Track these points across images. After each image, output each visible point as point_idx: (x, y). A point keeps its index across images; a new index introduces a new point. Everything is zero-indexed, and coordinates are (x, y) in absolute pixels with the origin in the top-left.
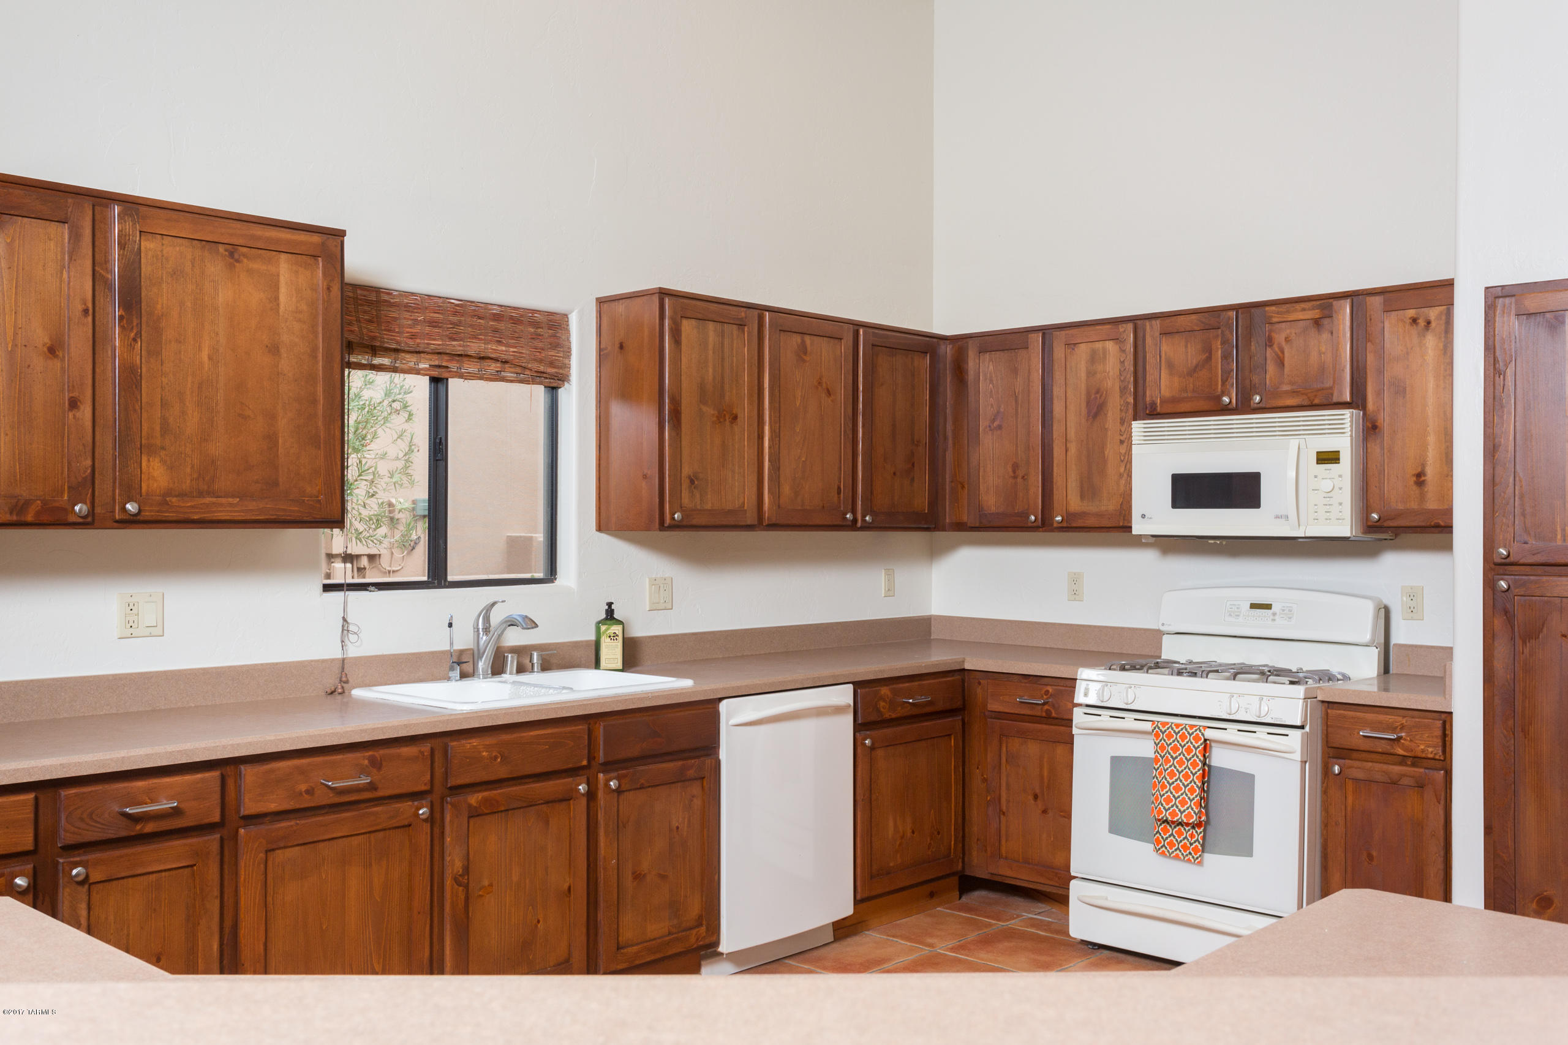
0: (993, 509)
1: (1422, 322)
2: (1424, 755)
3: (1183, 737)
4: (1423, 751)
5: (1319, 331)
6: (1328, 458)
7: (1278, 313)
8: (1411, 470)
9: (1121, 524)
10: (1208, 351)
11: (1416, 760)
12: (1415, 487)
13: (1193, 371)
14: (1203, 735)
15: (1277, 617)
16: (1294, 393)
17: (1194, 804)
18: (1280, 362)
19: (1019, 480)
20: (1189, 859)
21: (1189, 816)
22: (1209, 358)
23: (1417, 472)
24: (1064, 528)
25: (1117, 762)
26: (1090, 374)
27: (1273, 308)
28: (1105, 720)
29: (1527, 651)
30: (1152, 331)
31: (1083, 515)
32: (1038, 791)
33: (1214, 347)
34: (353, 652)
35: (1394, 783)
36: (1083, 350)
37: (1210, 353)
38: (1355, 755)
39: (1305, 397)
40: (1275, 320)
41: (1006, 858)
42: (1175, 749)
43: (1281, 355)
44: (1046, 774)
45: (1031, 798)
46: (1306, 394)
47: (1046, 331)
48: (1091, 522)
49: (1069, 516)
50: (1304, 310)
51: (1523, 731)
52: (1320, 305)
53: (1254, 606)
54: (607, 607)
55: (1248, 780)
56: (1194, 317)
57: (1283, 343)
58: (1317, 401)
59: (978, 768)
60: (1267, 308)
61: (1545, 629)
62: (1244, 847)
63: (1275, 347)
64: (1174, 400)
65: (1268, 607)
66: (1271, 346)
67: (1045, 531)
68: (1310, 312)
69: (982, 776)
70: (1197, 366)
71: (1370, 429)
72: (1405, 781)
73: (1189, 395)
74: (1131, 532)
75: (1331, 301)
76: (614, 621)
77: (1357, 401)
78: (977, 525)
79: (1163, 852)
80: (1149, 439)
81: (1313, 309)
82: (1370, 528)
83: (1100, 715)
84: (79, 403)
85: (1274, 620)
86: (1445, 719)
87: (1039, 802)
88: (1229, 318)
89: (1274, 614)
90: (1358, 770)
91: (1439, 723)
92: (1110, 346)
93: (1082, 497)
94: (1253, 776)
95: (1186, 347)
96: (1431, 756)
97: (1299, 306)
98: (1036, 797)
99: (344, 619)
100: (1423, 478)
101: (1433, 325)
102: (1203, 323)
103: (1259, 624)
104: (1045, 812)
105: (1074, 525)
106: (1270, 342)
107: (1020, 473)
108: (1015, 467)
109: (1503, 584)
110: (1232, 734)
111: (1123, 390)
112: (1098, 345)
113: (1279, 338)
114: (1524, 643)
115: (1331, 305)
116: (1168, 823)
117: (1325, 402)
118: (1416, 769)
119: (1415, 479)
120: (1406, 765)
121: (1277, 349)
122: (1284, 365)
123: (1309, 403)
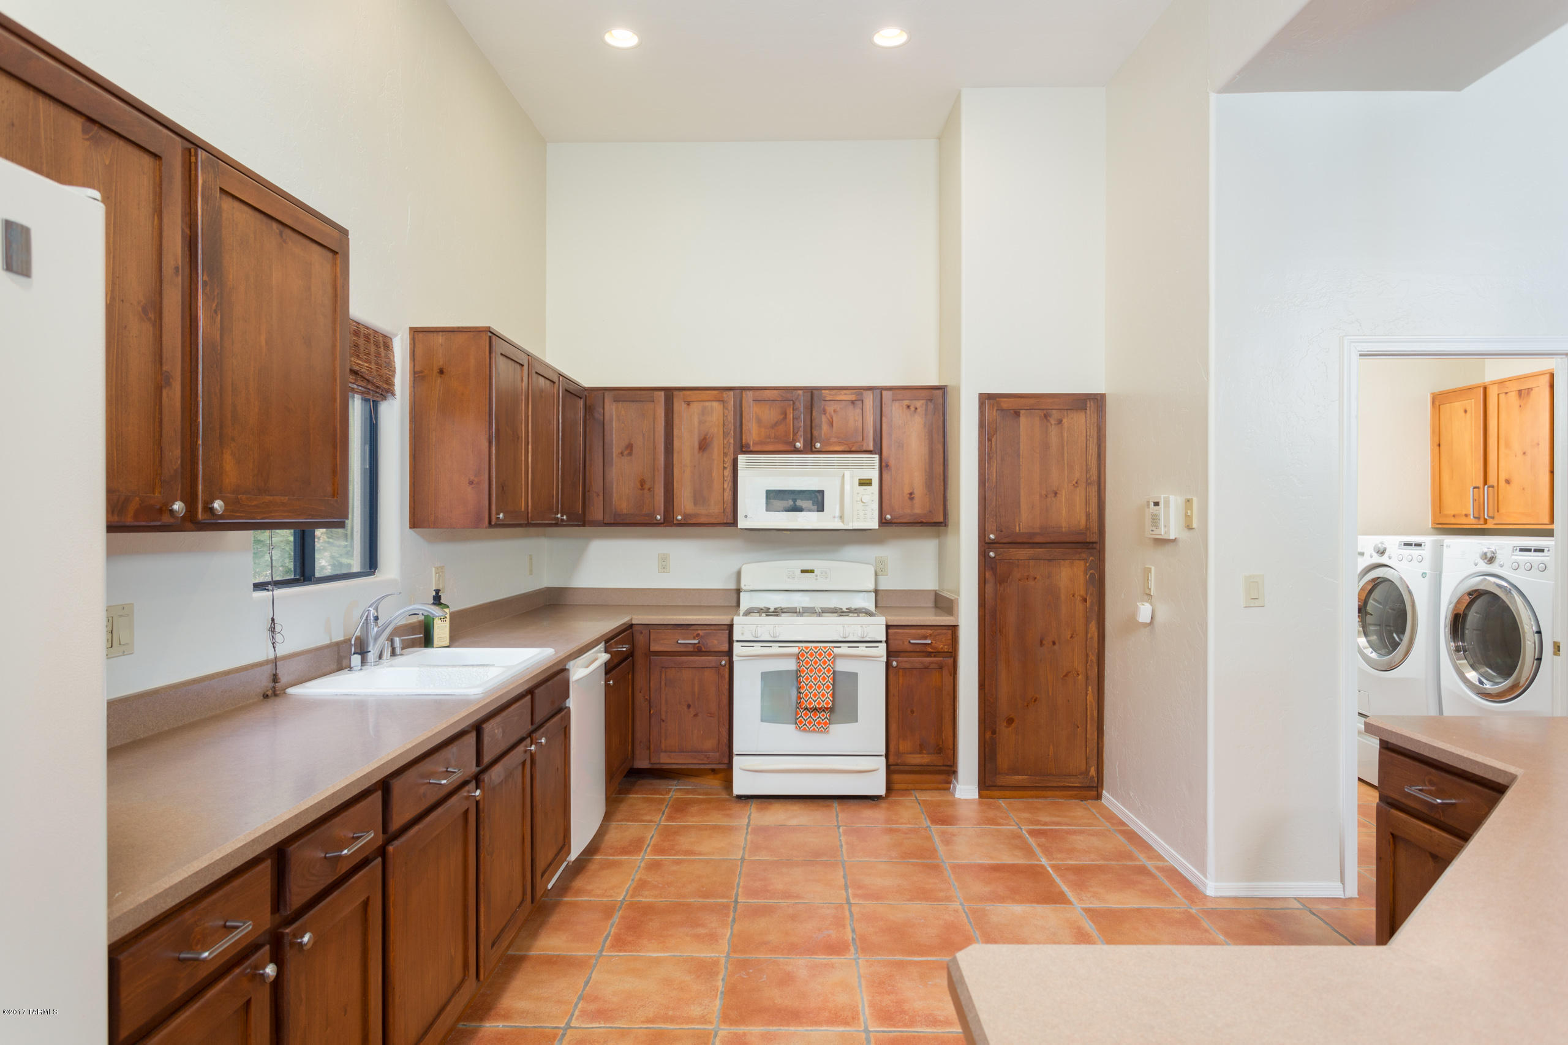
0: (625, 511)
1: (912, 409)
2: (942, 651)
3: (820, 655)
4: (942, 648)
5: (854, 407)
6: (865, 483)
7: (830, 395)
8: (907, 491)
9: (725, 522)
10: (785, 414)
11: (937, 653)
12: (908, 501)
13: (775, 425)
14: (833, 652)
15: (818, 577)
16: (840, 443)
17: (830, 695)
18: (831, 424)
19: (646, 491)
20: (821, 731)
21: (827, 703)
22: (785, 418)
23: (909, 492)
24: (680, 524)
25: (765, 676)
26: (701, 422)
27: (827, 391)
28: (757, 649)
29: (1002, 589)
30: (749, 396)
31: (696, 515)
32: (690, 703)
33: (788, 412)
34: (281, 651)
35: (926, 668)
36: (696, 407)
37: (786, 415)
38: (902, 654)
39: (846, 446)
40: (828, 399)
41: (665, 751)
42: (816, 663)
43: (831, 420)
44: (696, 690)
45: (685, 708)
46: (847, 444)
47: (670, 393)
48: (702, 520)
49: (685, 516)
50: (846, 394)
51: (1000, 632)
52: (856, 392)
53: (803, 571)
54: (434, 593)
55: (853, 677)
56: (775, 392)
57: (833, 413)
58: (853, 449)
59: (640, 692)
60: (823, 391)
61: (1011, 577)
62: (852, 717)
63: (827, 415)
64: (761, 443)
65: (812, 571)
66: (825, 414)
67: (665, 526)
68: (850, 396)
69: (644, 697)
70: (777, 423)
71: (883, 467)
72: (932, 666)
73: (772, 440)
74: (737, 526)
75: (862, 391)
76: (443, 606)
77: (878, 450)
78: (612, 522)
79: (805, 728)
80: (750, 466)
81: (851, 394)
82: (883, 522)
83: (753, 646)
84: (171, 380)
85: (817, 579)
86: (954, 629)
87: (691, 710)
88: (799, 395)
89: (817, 576)
90: (906, 662)
91: (950, 632)
92: (715, 404)
93: (695, 504)
94: (857, 674)
95: (770, 410)
96: (946, 650)
97: (843, 392)
98: (689, 706)
99: (273, 620)
100: (913, 496)
101: (919, 410)
102: (782, 396)
103: (808, 582)
104: (696, 715)
105: (690, 522)
106: (824, 412)
107: (647, 486)
108: (642, 483)
109: (992, 554)
110: (844, 649)
111: (725, 435)
112: (707, 404)
113: (830, 409)
114: (1000, 584)
115: (862, 394)
116: (808, 710)
117: (859, 450)
118: (937, 659)
119: (908, 496)
120: (931, 657)
121: (828, 417)
122: (833, 426)
123: (849, 450)
